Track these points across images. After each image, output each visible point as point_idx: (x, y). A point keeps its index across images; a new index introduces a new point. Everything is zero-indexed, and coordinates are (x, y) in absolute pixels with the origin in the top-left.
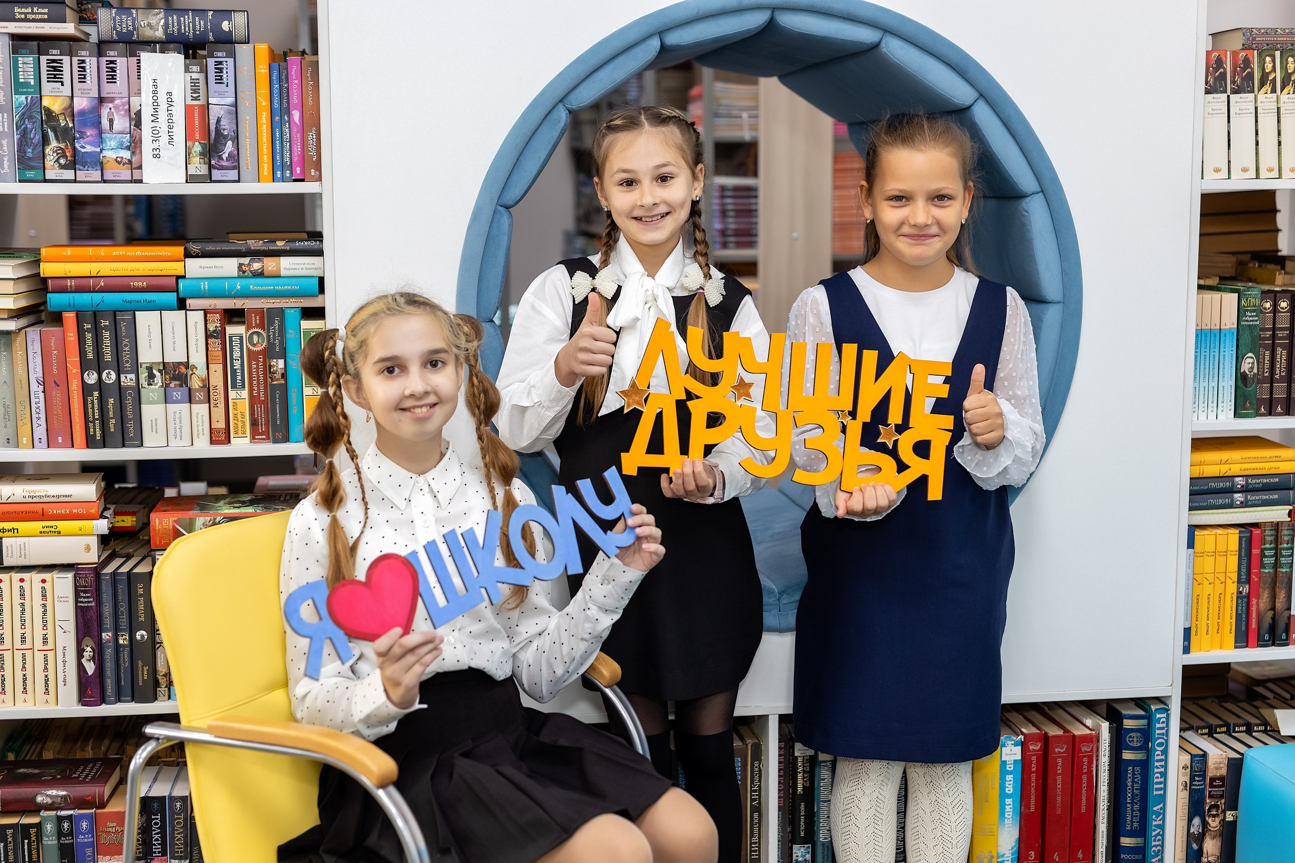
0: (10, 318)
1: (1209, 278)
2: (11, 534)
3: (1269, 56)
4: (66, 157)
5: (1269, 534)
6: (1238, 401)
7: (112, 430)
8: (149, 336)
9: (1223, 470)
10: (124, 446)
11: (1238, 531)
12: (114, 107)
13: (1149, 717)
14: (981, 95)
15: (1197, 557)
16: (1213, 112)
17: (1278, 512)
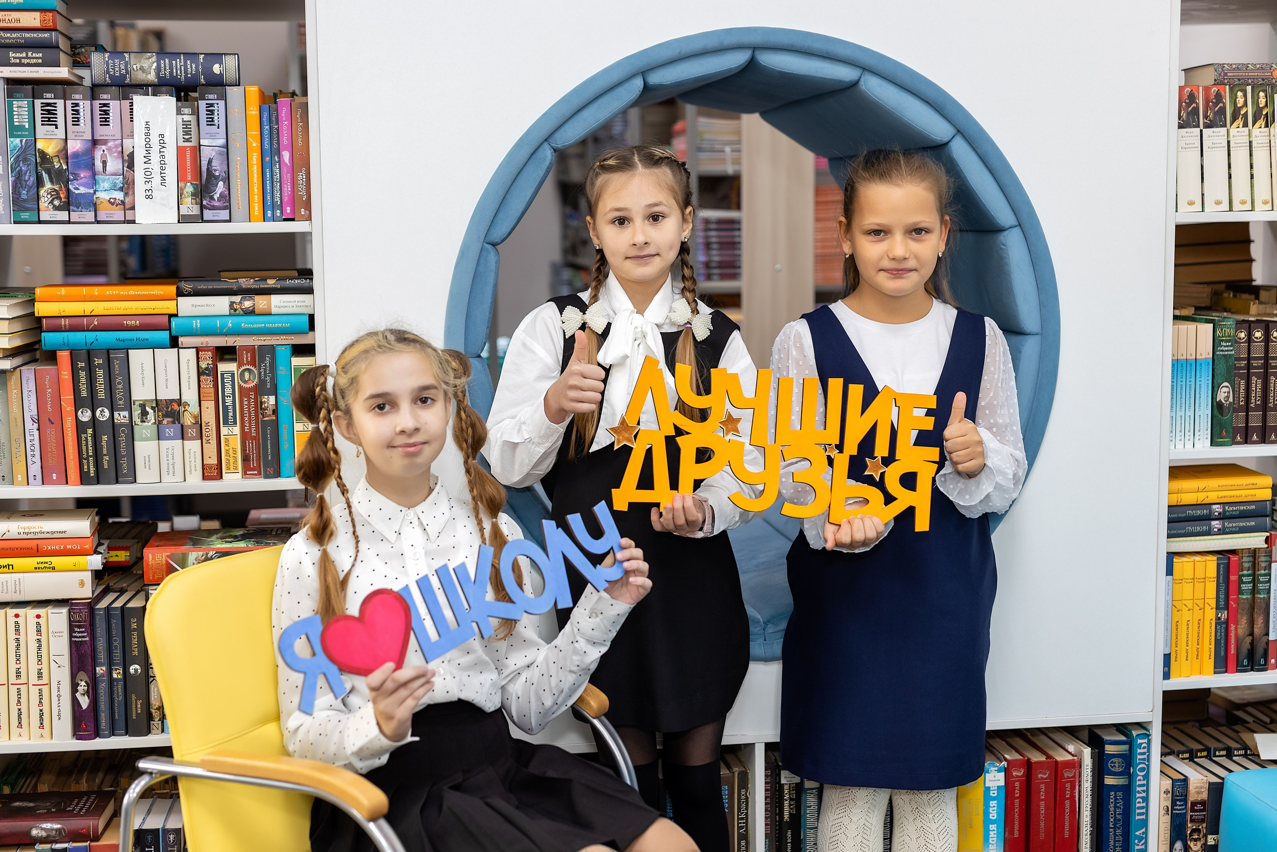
0: (5, 357)
1: (1185, 308)
2: (6, 570)
3: (1241, 91)
4: (61, 199)
5: (1246, 561)
6: (1214, 430)
7: (106, 467)
8: (142, 374)
9: (1200, 498)
10: (117, 482)
11: (1216, 558)
12: (107, 149)
13: (1130, 743)
14: (959, 131)
15: (1176, 583)
16: (1186, 146)
17: (1256, 538)
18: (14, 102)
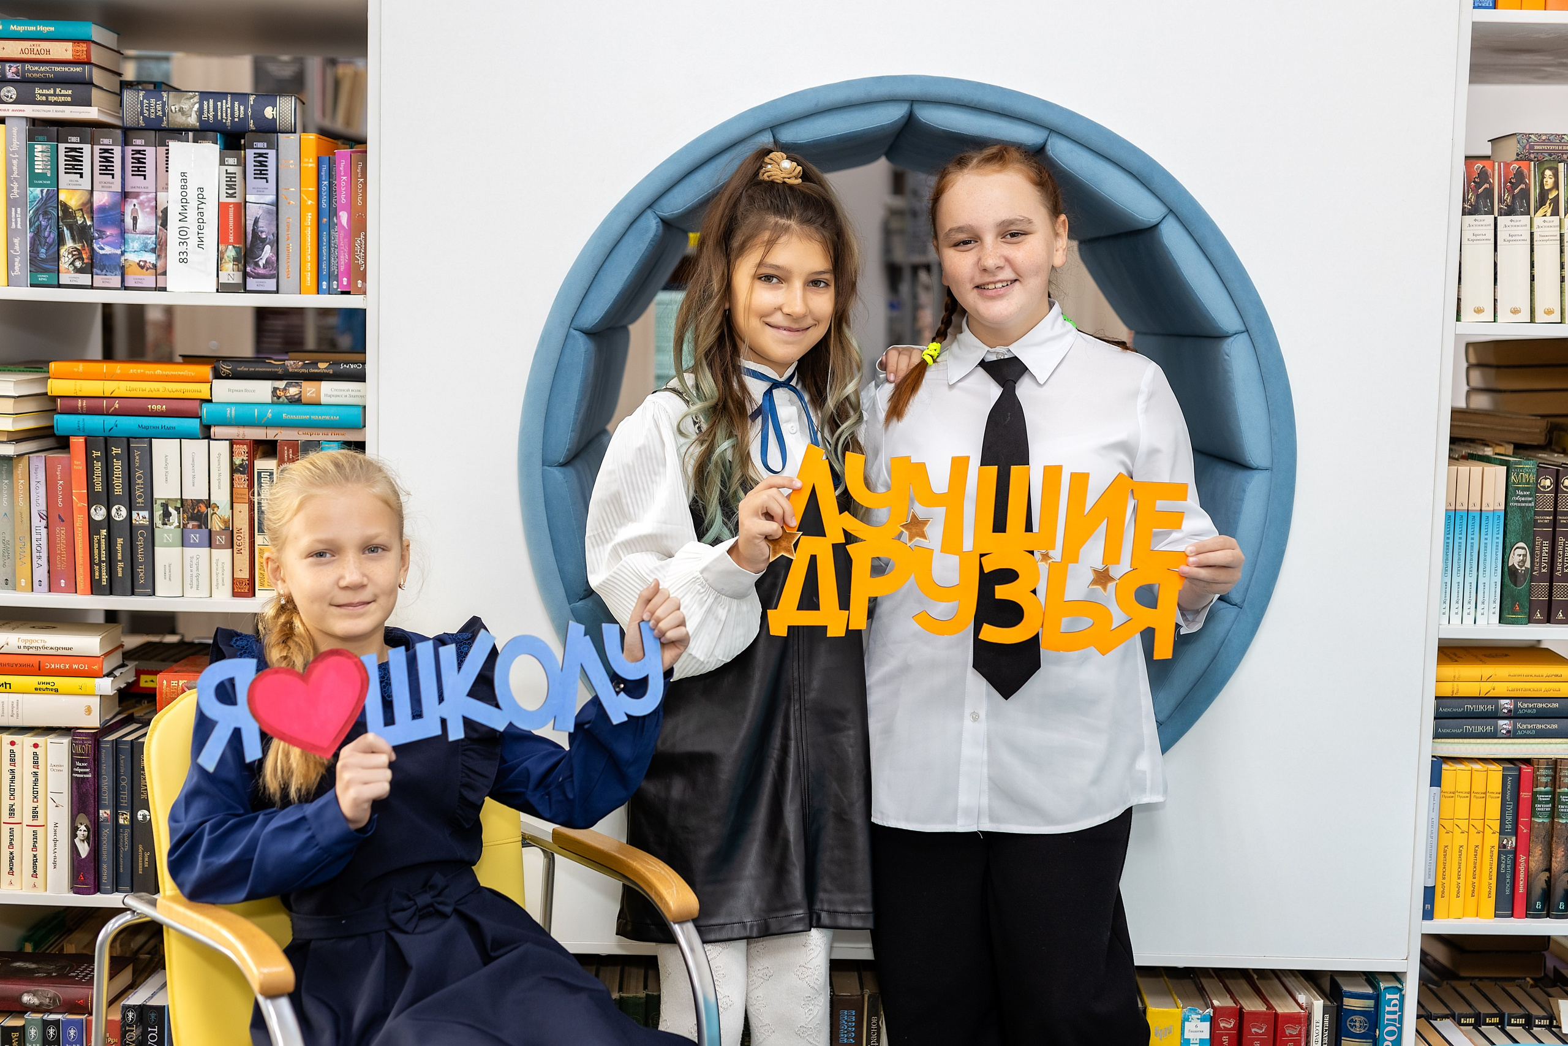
0: (9, 441)
1: (1501, 445)
3: (1550, 169)
4: (83, 260)
5: (1544, 775)
6: (1504, 603)
7: (120, 575)
8: (166, 468)
9: (1485, 689)
10: (133, 594)
11: (1501, 768)
12: (139, 203)
13: (1377, 998)
14: (1170, 210)
15: (1445, 797)
16: (1474, 238)
17: (1558, 746)
18: (36, 146)
